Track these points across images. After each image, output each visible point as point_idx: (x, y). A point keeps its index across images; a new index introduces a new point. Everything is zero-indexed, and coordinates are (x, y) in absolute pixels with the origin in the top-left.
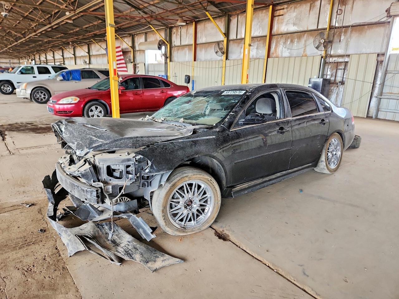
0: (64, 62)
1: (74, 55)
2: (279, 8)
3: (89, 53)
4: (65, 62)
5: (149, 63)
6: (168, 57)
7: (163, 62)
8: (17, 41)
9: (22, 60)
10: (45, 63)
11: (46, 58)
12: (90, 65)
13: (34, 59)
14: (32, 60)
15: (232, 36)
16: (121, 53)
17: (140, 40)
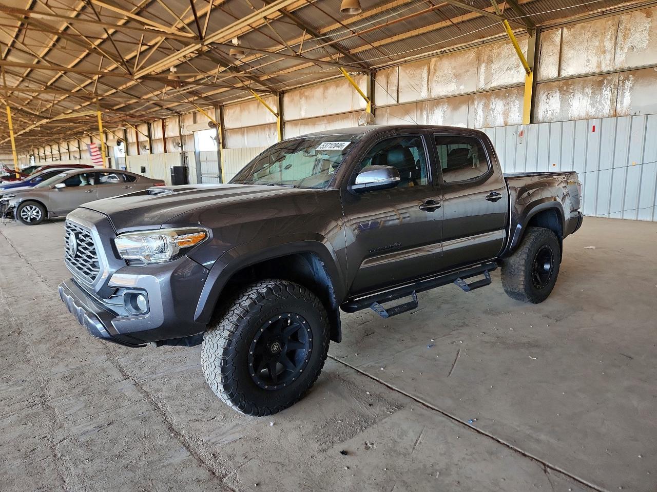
0: (60, 157)
1: (68, 149)
2: (167, 121)
3: (79, 148)
4: (62, 158)
5: (119, 157)
6: (127, 152)
7: (124, 156)
8: (4, 140)
9: (20, 155)
10: (43, 159)
11: (44, 153)
12: (81, 160)
13: (33, 155)
14: (30, 156)
15: (153, 138)
16: (97, 149)
17: (111, 136)
